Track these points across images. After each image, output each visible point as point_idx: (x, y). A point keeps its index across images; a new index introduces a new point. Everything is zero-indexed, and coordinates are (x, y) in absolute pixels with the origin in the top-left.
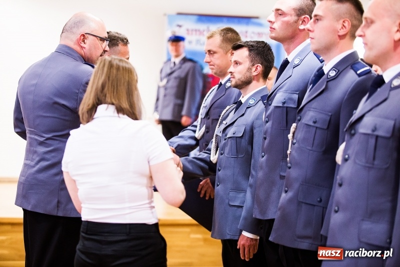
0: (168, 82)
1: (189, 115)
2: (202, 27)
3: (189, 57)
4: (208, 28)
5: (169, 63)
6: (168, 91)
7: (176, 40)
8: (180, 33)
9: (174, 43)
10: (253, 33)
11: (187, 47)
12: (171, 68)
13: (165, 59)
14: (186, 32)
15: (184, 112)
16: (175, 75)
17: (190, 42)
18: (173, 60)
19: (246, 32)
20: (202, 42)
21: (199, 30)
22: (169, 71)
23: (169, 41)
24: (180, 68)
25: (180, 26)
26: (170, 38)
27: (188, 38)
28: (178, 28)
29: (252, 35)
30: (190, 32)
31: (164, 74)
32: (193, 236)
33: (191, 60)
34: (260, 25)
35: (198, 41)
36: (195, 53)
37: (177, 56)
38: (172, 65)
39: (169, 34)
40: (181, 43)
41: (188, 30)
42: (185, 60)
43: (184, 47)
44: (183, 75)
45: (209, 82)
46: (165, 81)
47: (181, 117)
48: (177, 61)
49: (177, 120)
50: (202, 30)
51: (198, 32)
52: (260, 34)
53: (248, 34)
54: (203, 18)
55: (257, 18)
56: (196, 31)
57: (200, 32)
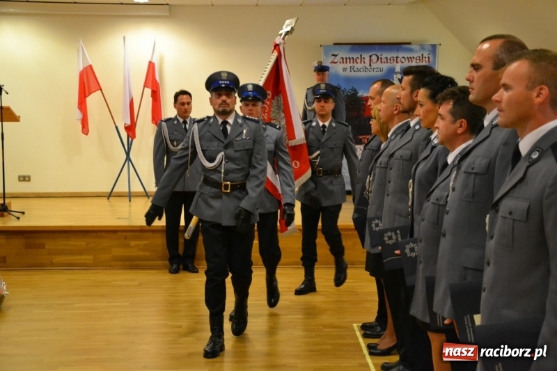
2: (356, 55)
4: (361, 56)
7: (322, 69)
9: (321, 73)
10: (404, 57)
14: (341, 60)
17: (344, 70)
19: (397, 57)
20: (355, 69)
21: (353, 58)
23: (315, 71)
25: (336, 56)
26: (316, 67)
29: (403, 60)
30: (345, 60)
34: (411, 50)
35: (352, 69)
41: (342, 58)
50: (355, 58)
51: (352, 60)
52: (410, 59)
53: (399, 59)
54: (356, 47)
55: (409, 43)
56: (349, 58)
57: (354, 60)
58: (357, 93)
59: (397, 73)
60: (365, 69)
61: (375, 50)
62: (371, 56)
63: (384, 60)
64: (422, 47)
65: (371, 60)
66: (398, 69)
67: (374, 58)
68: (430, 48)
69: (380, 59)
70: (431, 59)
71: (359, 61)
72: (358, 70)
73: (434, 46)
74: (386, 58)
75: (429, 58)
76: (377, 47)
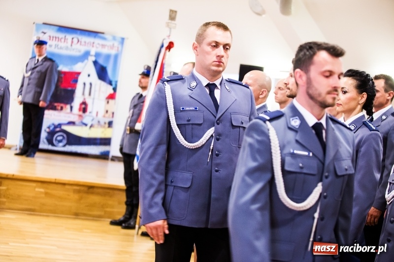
0: (31, 74)
1: (45, 100)
2: (61, 35)
3: (49, 57)
4: (65, 37)
5: (34, 59)
6: (31, 81)
7: (40, 43)
8: (44, 38)
9: (39, 46)
10: (99, 44)
11: (48, 49)
12: (35, 64)
13: (30, 56)
14: (49, 38)
15: (41, 98)
16: (37, 69)
17: (51, 46)
18: (37, 58)
19: (93, 43)
20: (59, 47)
21: (58, 38)
22: (33, 66)
23: (35, 44)
24: (42, 64)
25: (45, 33)
26: (36, 41)
27: (49, 43)
28: (43, 34)
29: (98, 46)
30: (51, 38)
31: (29, 68)
32: (37, 190)
33: (51, 60)
34: (104, 39)
35: (56, 46)
36: (53, 54)
37: (40, 56)
38: (36, 62)
39: (35, 39)
40: (44, 46)
41: (50, 37)
42: (46, 59)
43: (46, 49)
44: (44, 70)
45: (61, 77)
46: (29, 73)
47: (39, 101)
48: (40, 59)
49: (36, 103)
50: (60, 38)
51: (57, 39)
52: (103, 46)
53: (94, 45)
54: (63, 29)
55: (103, 33)
56: (56, 38)
57: (59, 39)
58: (58, 67)
59: (92, 56)
60: (67, 48)
61: (76, 33)
62: (73, 39)
63: (83, 43)
64: (114, 38)
65: (72, 42)
66: (93, 53)
67: (75, 40)
68: (120, 40)
69: (79, 43)
70: (120, 49)
71: (63, 40)
72: (61, 48)
73: (123, 39)
74: (85, 42)
75: (118, 48)
76: (79, 32)
